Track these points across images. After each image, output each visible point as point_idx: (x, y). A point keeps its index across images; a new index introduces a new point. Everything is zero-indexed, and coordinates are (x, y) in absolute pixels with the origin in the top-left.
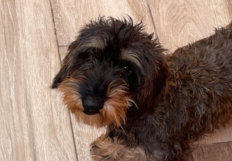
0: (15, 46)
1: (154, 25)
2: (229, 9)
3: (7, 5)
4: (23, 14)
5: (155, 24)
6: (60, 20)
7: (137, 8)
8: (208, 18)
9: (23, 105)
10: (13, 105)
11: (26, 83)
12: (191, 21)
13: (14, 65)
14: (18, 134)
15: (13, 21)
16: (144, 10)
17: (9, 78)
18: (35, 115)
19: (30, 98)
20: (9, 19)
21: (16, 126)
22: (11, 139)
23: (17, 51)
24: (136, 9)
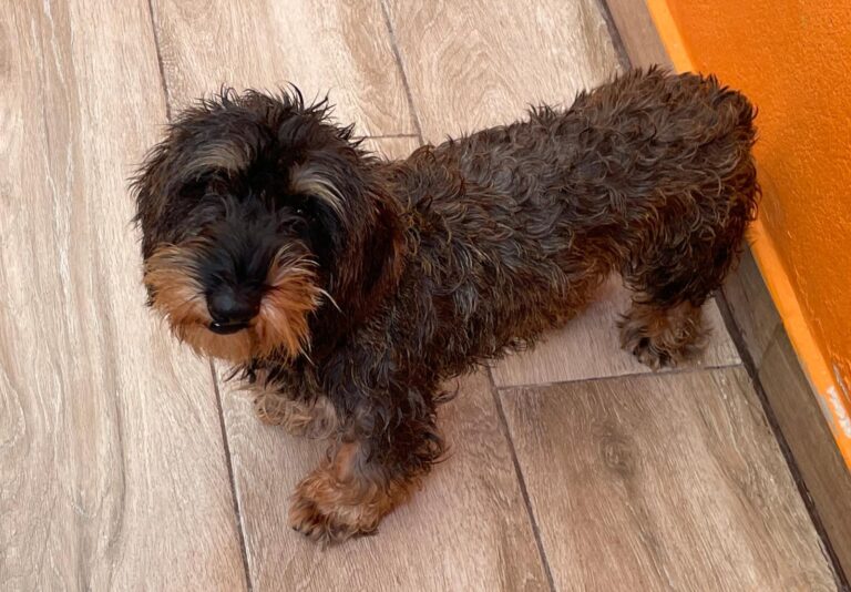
0: (70, 145)
1: (409, 95)
2: (589, 55)
3: (50, 46)
4: (89, 67)
5: (411, 91)
6: (180, 84)
7: (366, 53)
8: (539, 77)
9: (89, 291)
10: (66, 291)
11: (96, 236)
12: (499, 85)
13: (68, 194)
14: (78, 361)
15: (65, 87)
16: (385, 59)
17: (55, 224)
18: (118, 312)
19: (108, 272)
20: (56, 78)
21: (71, 340)
22: (60, 373)
23: (75, 159)
24: (364, 55)
